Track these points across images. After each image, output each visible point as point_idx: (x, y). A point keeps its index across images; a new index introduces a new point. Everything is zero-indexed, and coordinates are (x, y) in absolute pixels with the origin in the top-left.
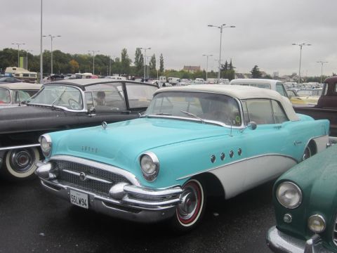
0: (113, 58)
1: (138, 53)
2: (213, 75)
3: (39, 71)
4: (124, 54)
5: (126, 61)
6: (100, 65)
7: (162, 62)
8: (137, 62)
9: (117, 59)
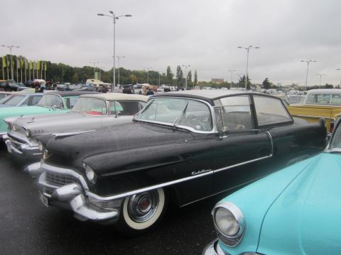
0: (161, 73)
1: (179, 69)
2: (234, 85)
3: (113, 82)
4: (169, 70)
5: (170, 75)
6: (152, 78)
7: (196, 76)
8: (178, 75)
9: (164, 74)
